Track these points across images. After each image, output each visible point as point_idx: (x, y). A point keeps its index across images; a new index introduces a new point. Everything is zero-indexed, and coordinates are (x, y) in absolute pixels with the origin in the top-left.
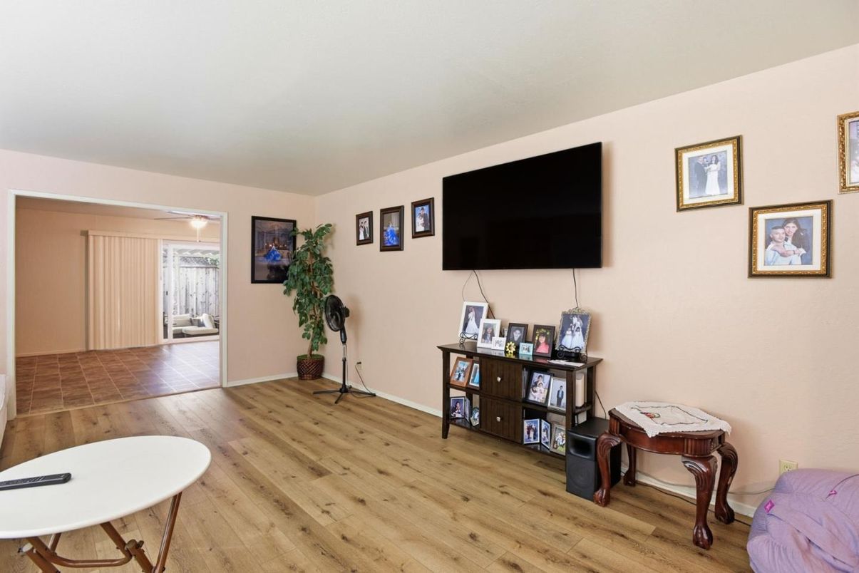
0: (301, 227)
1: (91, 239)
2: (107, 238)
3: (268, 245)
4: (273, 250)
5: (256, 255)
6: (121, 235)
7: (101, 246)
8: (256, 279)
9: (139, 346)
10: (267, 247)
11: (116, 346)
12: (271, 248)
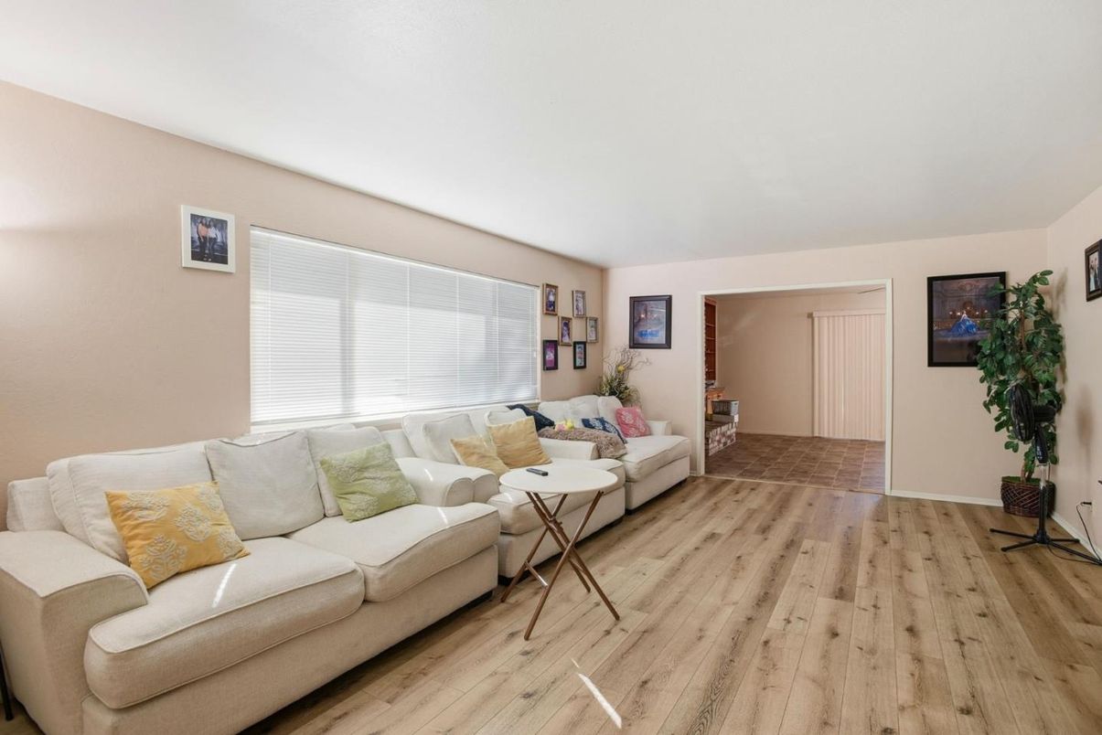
0: (1012, 282)
1: (816, 320)
2: (831, 319)
3: (954, 313)
4: (964, 320)
5: (935, 328)
6: (842, 313)
7: (824, 326)
8: (935, 360)
9: (864, 438)
10: (954, 317)
11: (840, 435)
12: (960, 317)
